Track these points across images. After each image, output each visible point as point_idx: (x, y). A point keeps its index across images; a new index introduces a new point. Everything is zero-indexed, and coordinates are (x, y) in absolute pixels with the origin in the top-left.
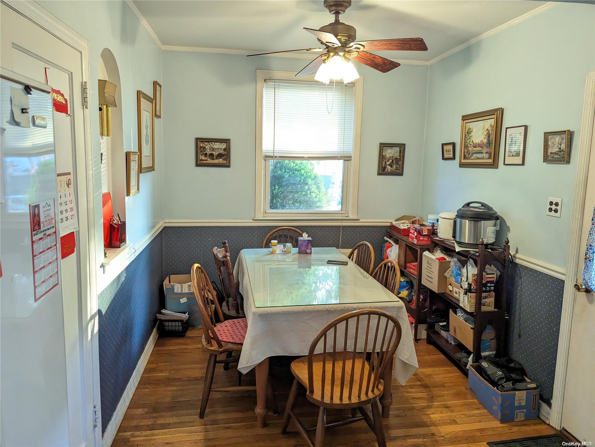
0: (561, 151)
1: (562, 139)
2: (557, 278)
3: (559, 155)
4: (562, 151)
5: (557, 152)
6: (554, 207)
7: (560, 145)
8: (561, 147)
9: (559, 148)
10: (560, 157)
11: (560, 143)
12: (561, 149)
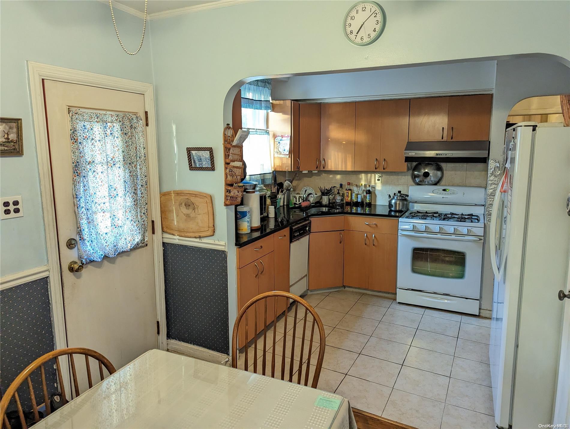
0: (9, 142)
1: (11, 128)
2: (34, 281)
3: (6, 147)
4: (12, 141)
5: (3, 142)
6: (12, 207)
7: (7, 134)
8: (9, 137)
9: (5, 138)
10: (9, 148)
11: (6, 132)
12: (10, 140)
